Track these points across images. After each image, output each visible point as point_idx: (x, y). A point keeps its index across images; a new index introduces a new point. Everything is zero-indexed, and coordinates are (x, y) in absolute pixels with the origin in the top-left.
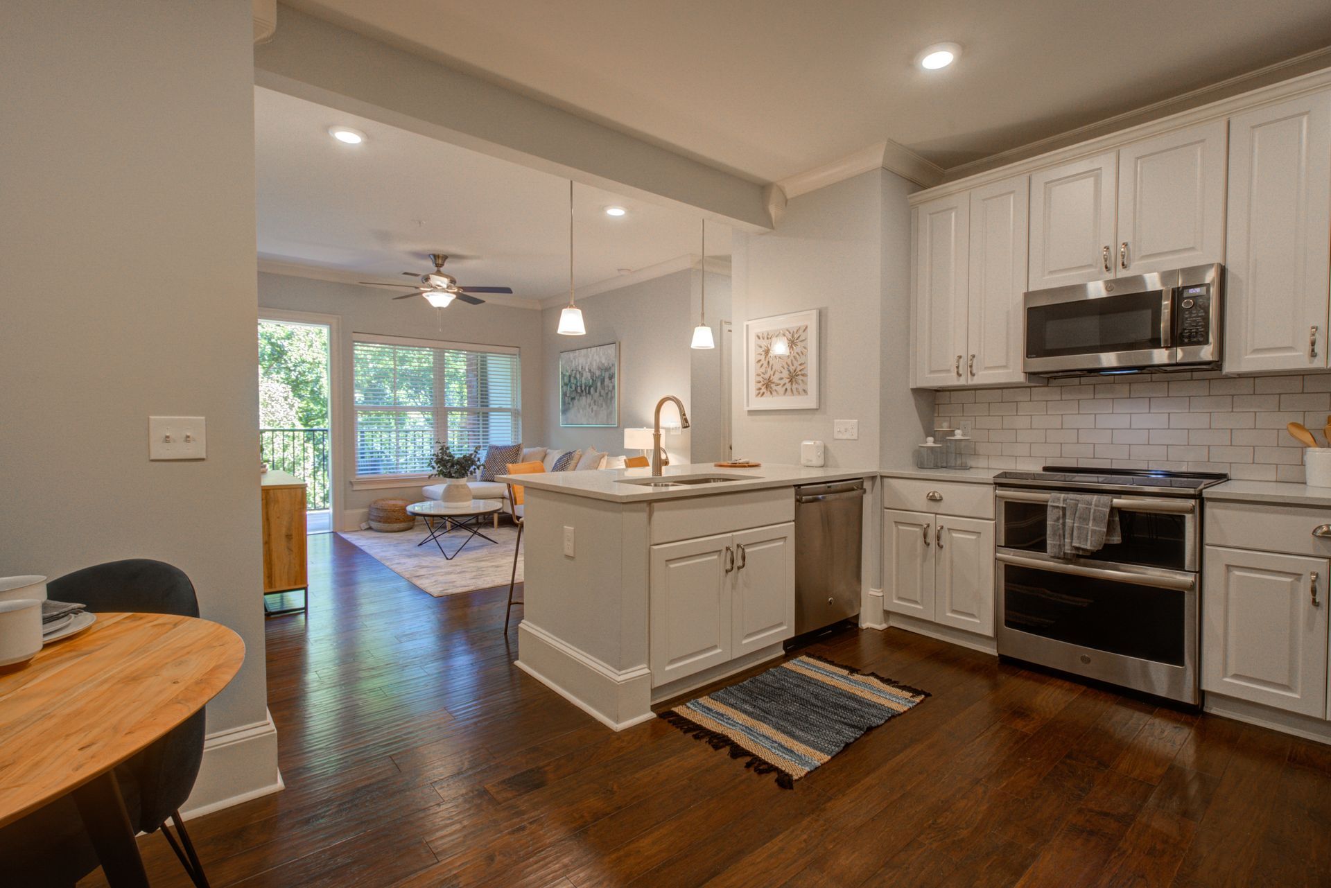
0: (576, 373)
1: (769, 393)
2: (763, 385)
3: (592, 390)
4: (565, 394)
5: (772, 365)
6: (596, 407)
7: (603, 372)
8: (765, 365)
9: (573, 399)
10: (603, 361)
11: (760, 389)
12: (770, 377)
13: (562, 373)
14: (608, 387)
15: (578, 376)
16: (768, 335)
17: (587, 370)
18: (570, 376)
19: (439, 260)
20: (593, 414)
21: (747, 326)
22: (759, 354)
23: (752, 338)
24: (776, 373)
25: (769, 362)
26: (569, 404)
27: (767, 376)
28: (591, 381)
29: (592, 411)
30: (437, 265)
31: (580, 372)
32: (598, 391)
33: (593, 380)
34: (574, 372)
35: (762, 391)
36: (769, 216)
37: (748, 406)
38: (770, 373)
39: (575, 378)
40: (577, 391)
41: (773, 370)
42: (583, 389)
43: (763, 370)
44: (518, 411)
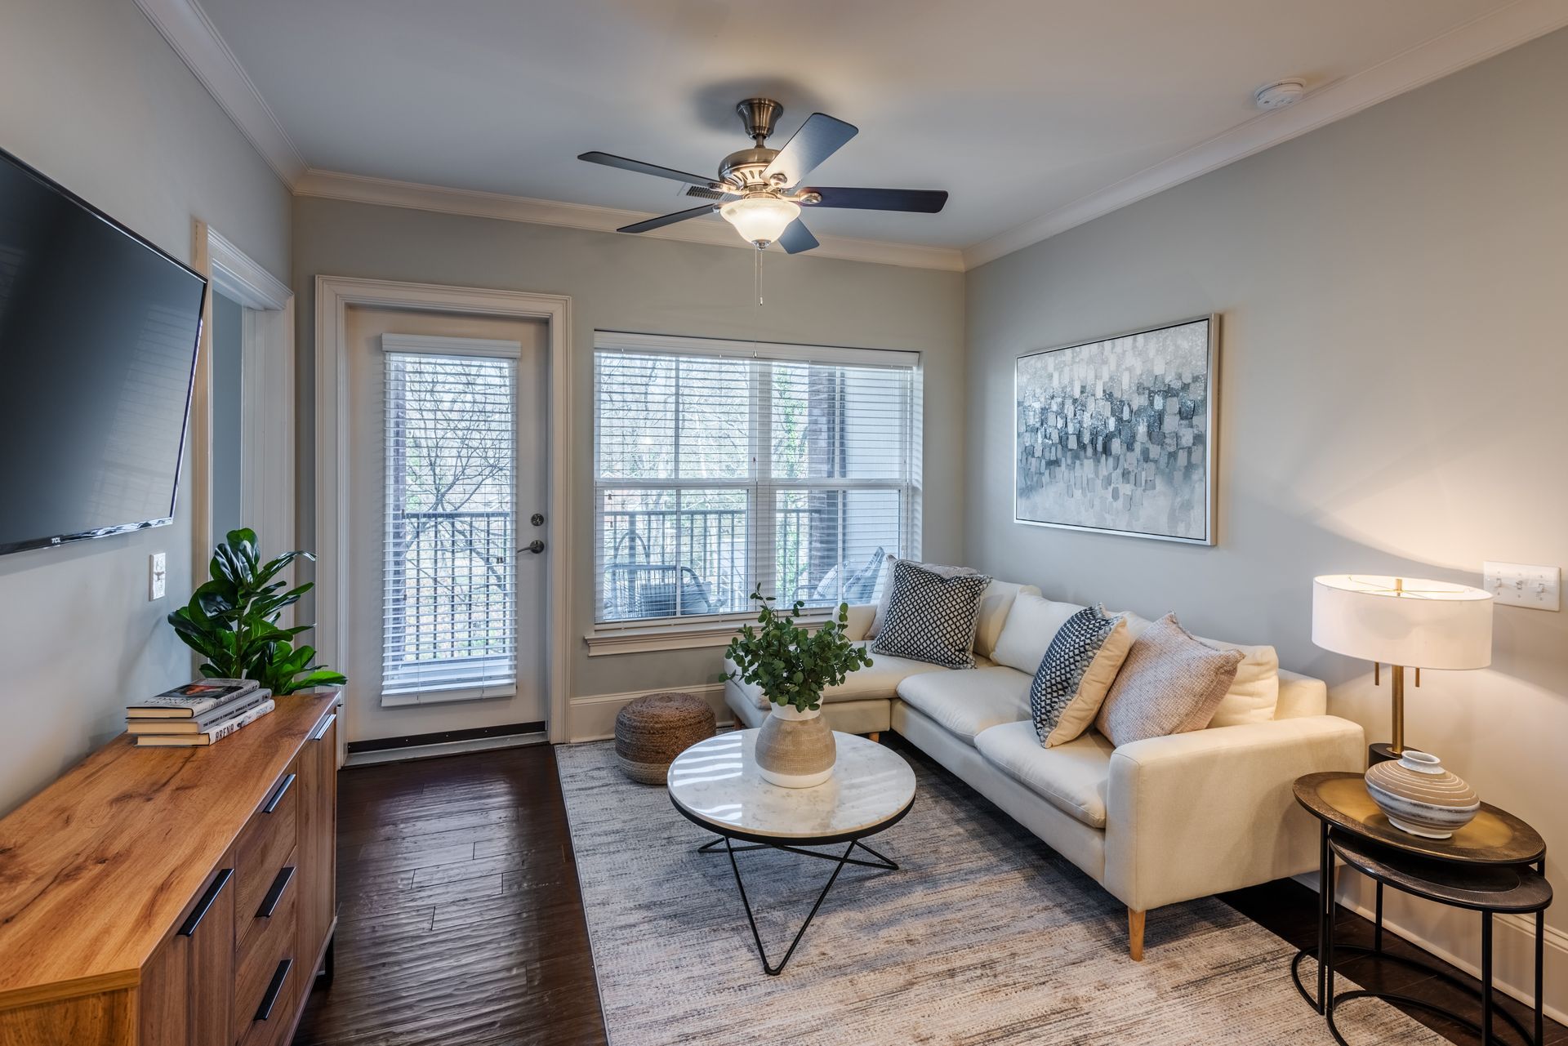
0: (1063, 404)
3: (1116, 445)
4: (1028, 452)
7: (1159, 400)
9: (1055, 463)
10: (1159, 369)
13: (1019, 404)
14: (1177, 437)
15: (1069, 410)
17: (1100, 394)
18: (1044, 410)
20: (1119, 504)
26: (1041, 474)
28: (1113, 421)
29: (1115, 497)
30: (756, 136)
31: (1075, 401)
32: (1138, 447)
33: (1120, 420)
34: (1059, 400)
39: (1060, 413)
40: (1065, 445)
42: (1086, 439)
44: (914, 489)
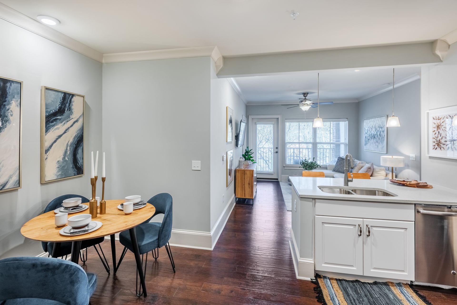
0: (370, 129)
1: (439, 148)
2: (436, 144)
3: (376, 137)
4: (366, 137)
5: (441, 134)
6: (377, 144)
7: (380, 129)
8: (437, 133)
9: (369, 140)
10: (380, 124)
11: (435, 146)
12: (440, 140)
13: (365, 128)
14: (382, 135)
16: (439, 117)
17: (374, 127)
18: (368, 130)
19: (305, 94)
21: (428, 113)
22: (434, 127)
23: (431, 120)
24: (443, 138)
25: (439, 132)
26: (367, 141)
27: (438, 139)
28: (375, 132)
29: (376, 146)
30: (305, 96)
31: (371, 128)
32: (378, 137)
34: (369, 128)
35: (436, 147)
36: (438, 57)
37: (428, 153)
38: (440, 138)
40: (370, 136)
41: (441, 136)
42: (373, 136)
43: (436, 135)
44: (347, 144)
